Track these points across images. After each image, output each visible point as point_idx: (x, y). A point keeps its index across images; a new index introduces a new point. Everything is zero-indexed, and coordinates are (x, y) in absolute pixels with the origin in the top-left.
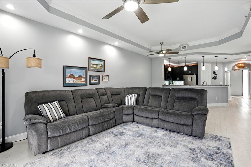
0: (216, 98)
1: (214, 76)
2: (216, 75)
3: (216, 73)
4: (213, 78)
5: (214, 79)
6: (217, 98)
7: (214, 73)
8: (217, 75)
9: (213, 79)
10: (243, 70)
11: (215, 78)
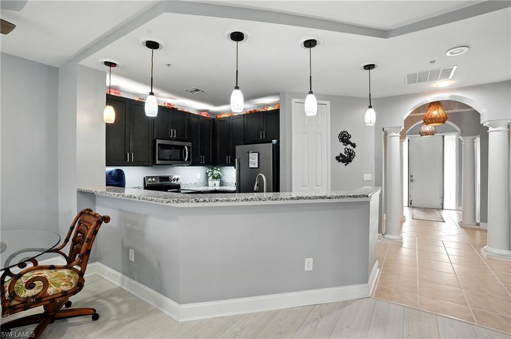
0: (307, 260)
1: (341, 149)
2: (349, 146)
3: (352, 140)
4: (337, 158)
5: (343, 162)
6: (311, 260)
7: (344, 138)
8: (354, 145)
9: (339, 161)
10: (443, 136)
11: (346, 159)
